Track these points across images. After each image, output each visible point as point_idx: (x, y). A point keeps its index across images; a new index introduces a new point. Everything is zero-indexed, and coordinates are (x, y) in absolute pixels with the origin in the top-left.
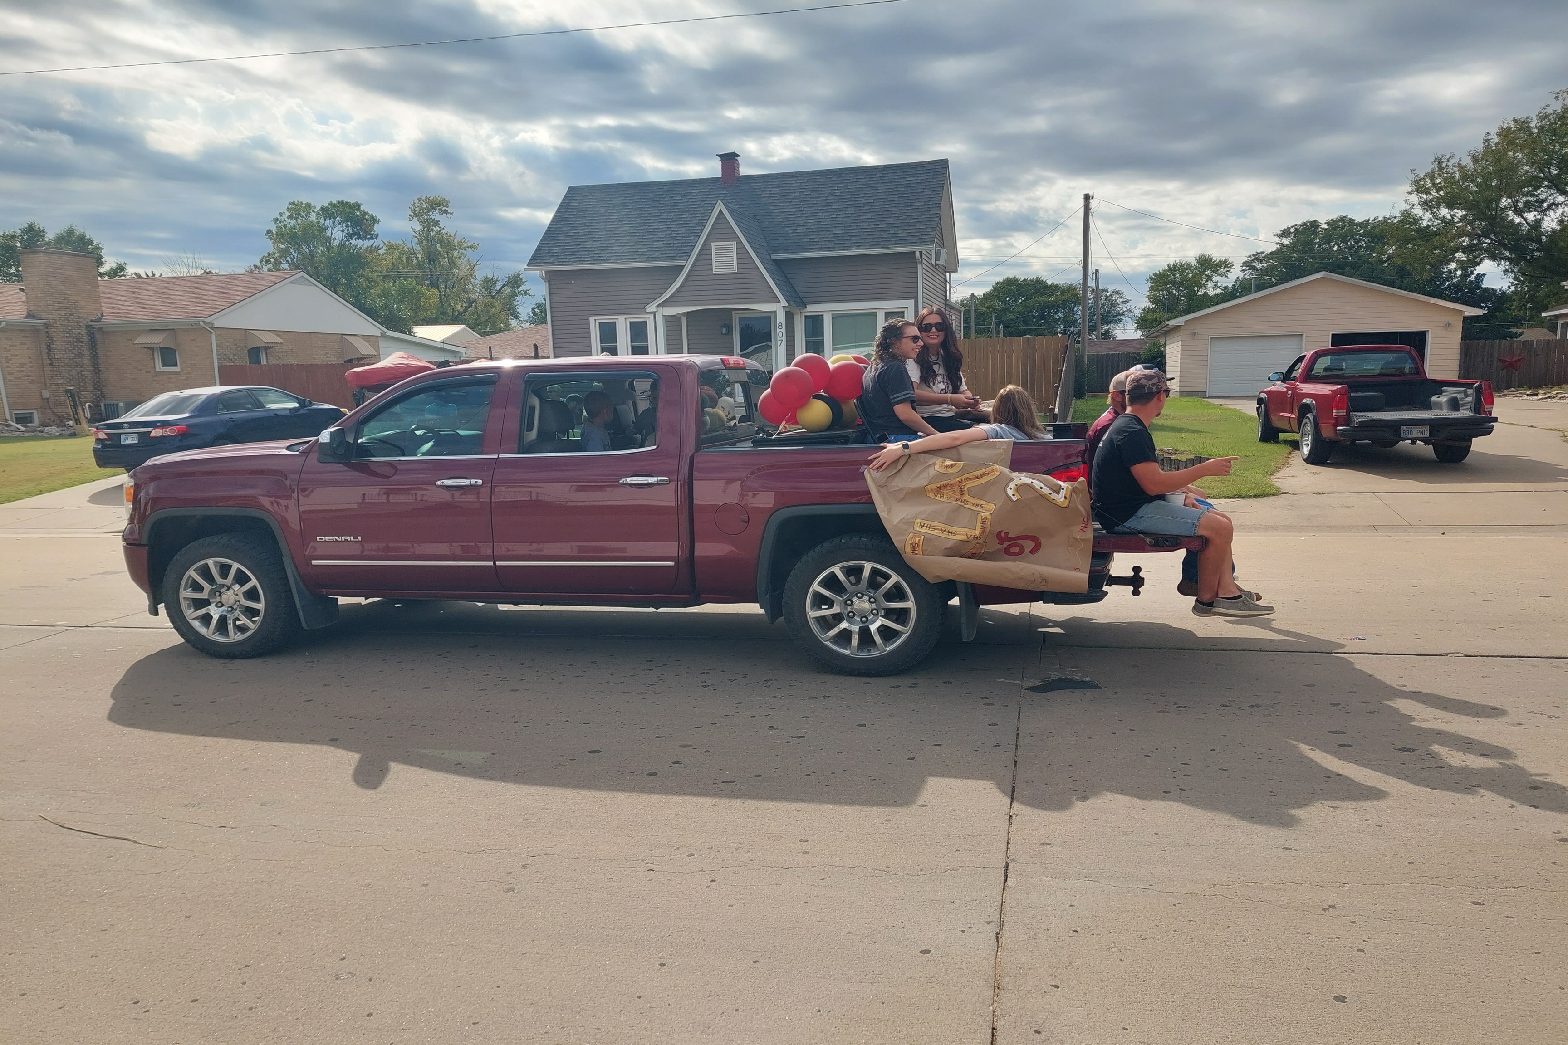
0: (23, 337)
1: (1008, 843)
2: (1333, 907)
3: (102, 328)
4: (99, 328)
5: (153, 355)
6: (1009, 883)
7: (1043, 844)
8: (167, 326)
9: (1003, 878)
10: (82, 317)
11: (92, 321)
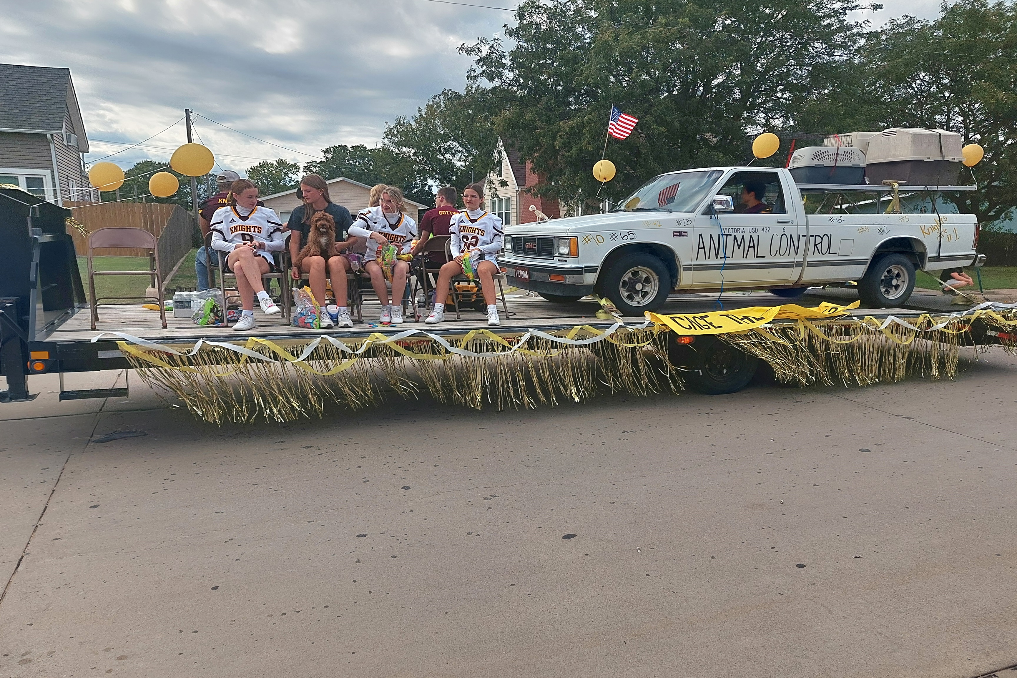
1: (28, 544)
2: (232, 539)
6: (19, 568)
7: (54, 539)
9: (16, 566)
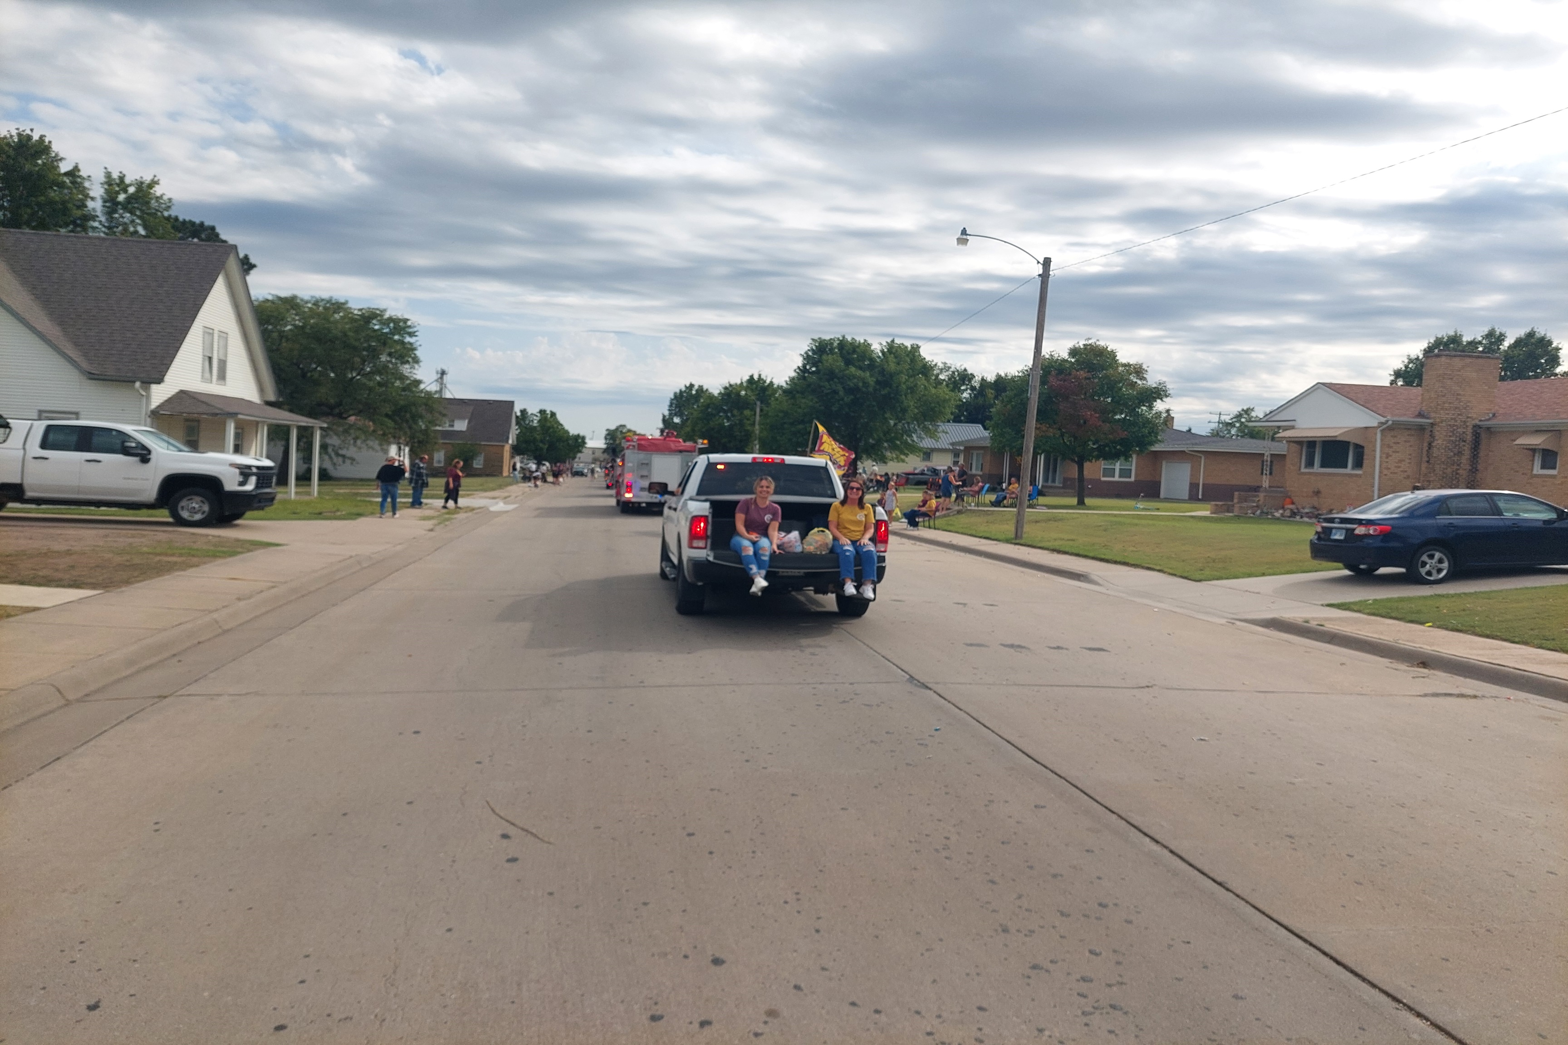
0: (1408, 435)
3: (1490, 428)
4: (1488, 429)
5: (1534, 456)
8: (1553, 427)
10: (1470, 417)
11: (1481, 421)
